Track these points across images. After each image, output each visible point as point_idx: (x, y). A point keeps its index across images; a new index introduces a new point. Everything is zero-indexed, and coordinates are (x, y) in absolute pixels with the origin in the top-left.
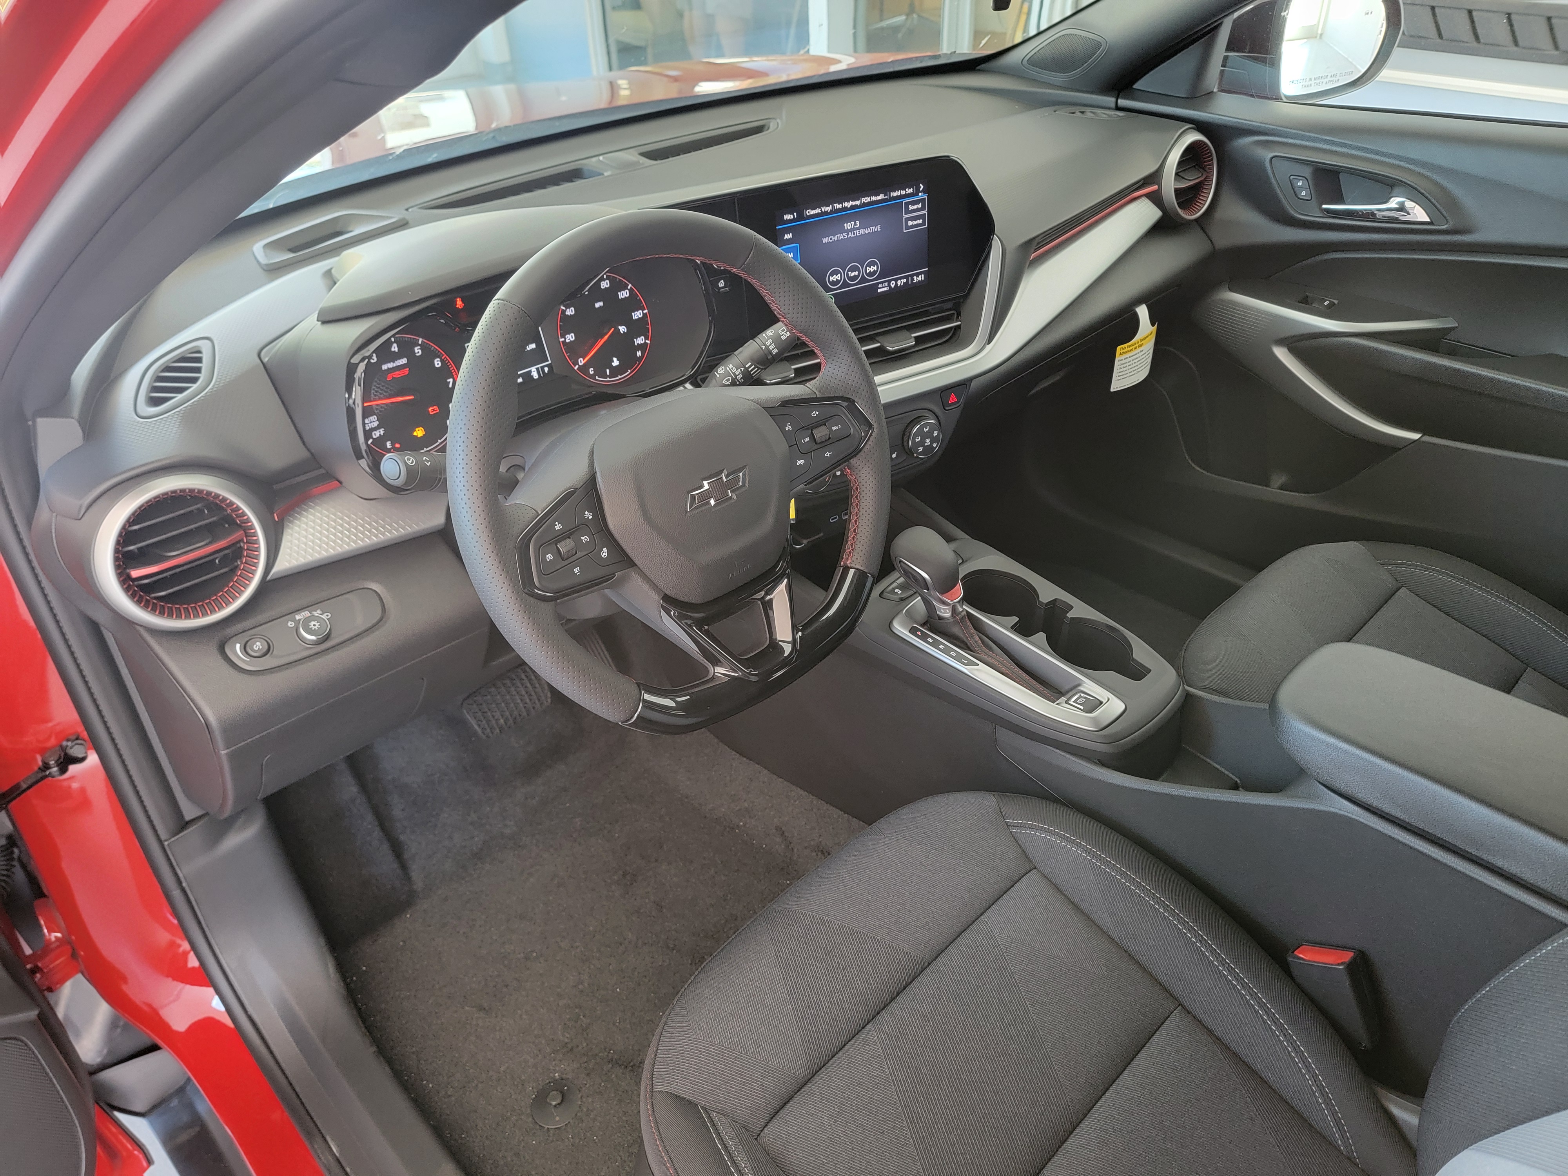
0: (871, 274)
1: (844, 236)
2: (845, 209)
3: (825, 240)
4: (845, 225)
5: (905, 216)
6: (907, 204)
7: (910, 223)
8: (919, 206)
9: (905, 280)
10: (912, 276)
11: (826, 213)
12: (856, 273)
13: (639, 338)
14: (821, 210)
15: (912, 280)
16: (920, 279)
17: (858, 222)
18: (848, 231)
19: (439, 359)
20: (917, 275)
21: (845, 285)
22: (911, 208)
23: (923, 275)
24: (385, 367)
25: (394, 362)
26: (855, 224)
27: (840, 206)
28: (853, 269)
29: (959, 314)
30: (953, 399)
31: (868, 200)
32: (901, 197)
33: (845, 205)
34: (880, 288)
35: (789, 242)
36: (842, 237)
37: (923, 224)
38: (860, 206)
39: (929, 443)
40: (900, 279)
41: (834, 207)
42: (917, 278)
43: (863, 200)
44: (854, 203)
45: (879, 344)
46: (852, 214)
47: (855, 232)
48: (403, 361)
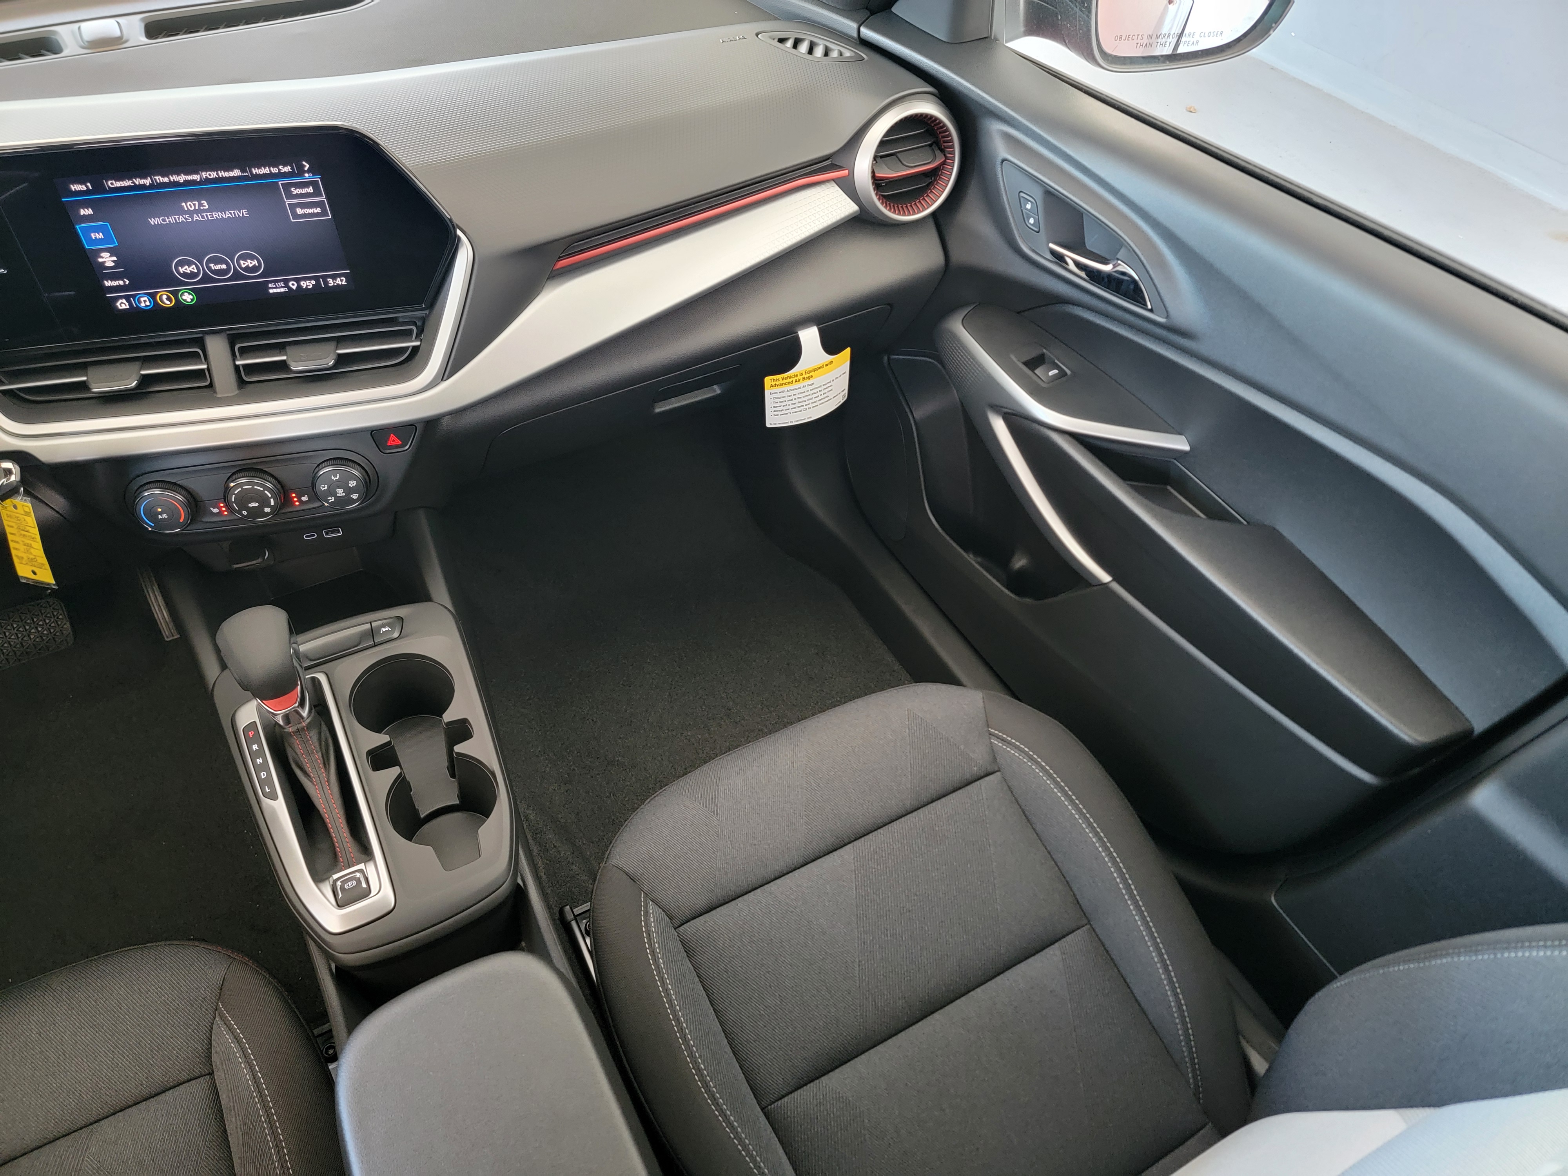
0: (247, 269)
1: (185, 219)
2: (176, 184)
3: (152, 221)
4: (184, 204)
5: (288, 202)
6: (287, 187)
7: (299, 211)
8: (310, 190)
9: (313, 282)
10: (325, 278)
11: (143, 187)
12: (224, 267)
14: (134, 183)
15: (326, 283)
16: (338, 281)
17: (205, 203)
18: (191, 213)
20: (334, 277)
21: (206, 279)
22: (295, 191)
23: (343, 279)
26: (200, 205)
27: (166, 180)
28: (217, 261)
29: (421, 331)
30: (393, 440)
31: (214, 175)
32: (271, 175)
33: (174, 178)
34: (272, 288)
35: (87, 218)
36: (184, 220)
37: (324, 213)
38: (201, 182)
39: (344, 494)
40: (305, 279)
41: (155, 179)
42: (334, 281)
43: (204, 175)
44: (190, 178)
45: (284, 358)
46: (191, 191)
47: (205, 214)
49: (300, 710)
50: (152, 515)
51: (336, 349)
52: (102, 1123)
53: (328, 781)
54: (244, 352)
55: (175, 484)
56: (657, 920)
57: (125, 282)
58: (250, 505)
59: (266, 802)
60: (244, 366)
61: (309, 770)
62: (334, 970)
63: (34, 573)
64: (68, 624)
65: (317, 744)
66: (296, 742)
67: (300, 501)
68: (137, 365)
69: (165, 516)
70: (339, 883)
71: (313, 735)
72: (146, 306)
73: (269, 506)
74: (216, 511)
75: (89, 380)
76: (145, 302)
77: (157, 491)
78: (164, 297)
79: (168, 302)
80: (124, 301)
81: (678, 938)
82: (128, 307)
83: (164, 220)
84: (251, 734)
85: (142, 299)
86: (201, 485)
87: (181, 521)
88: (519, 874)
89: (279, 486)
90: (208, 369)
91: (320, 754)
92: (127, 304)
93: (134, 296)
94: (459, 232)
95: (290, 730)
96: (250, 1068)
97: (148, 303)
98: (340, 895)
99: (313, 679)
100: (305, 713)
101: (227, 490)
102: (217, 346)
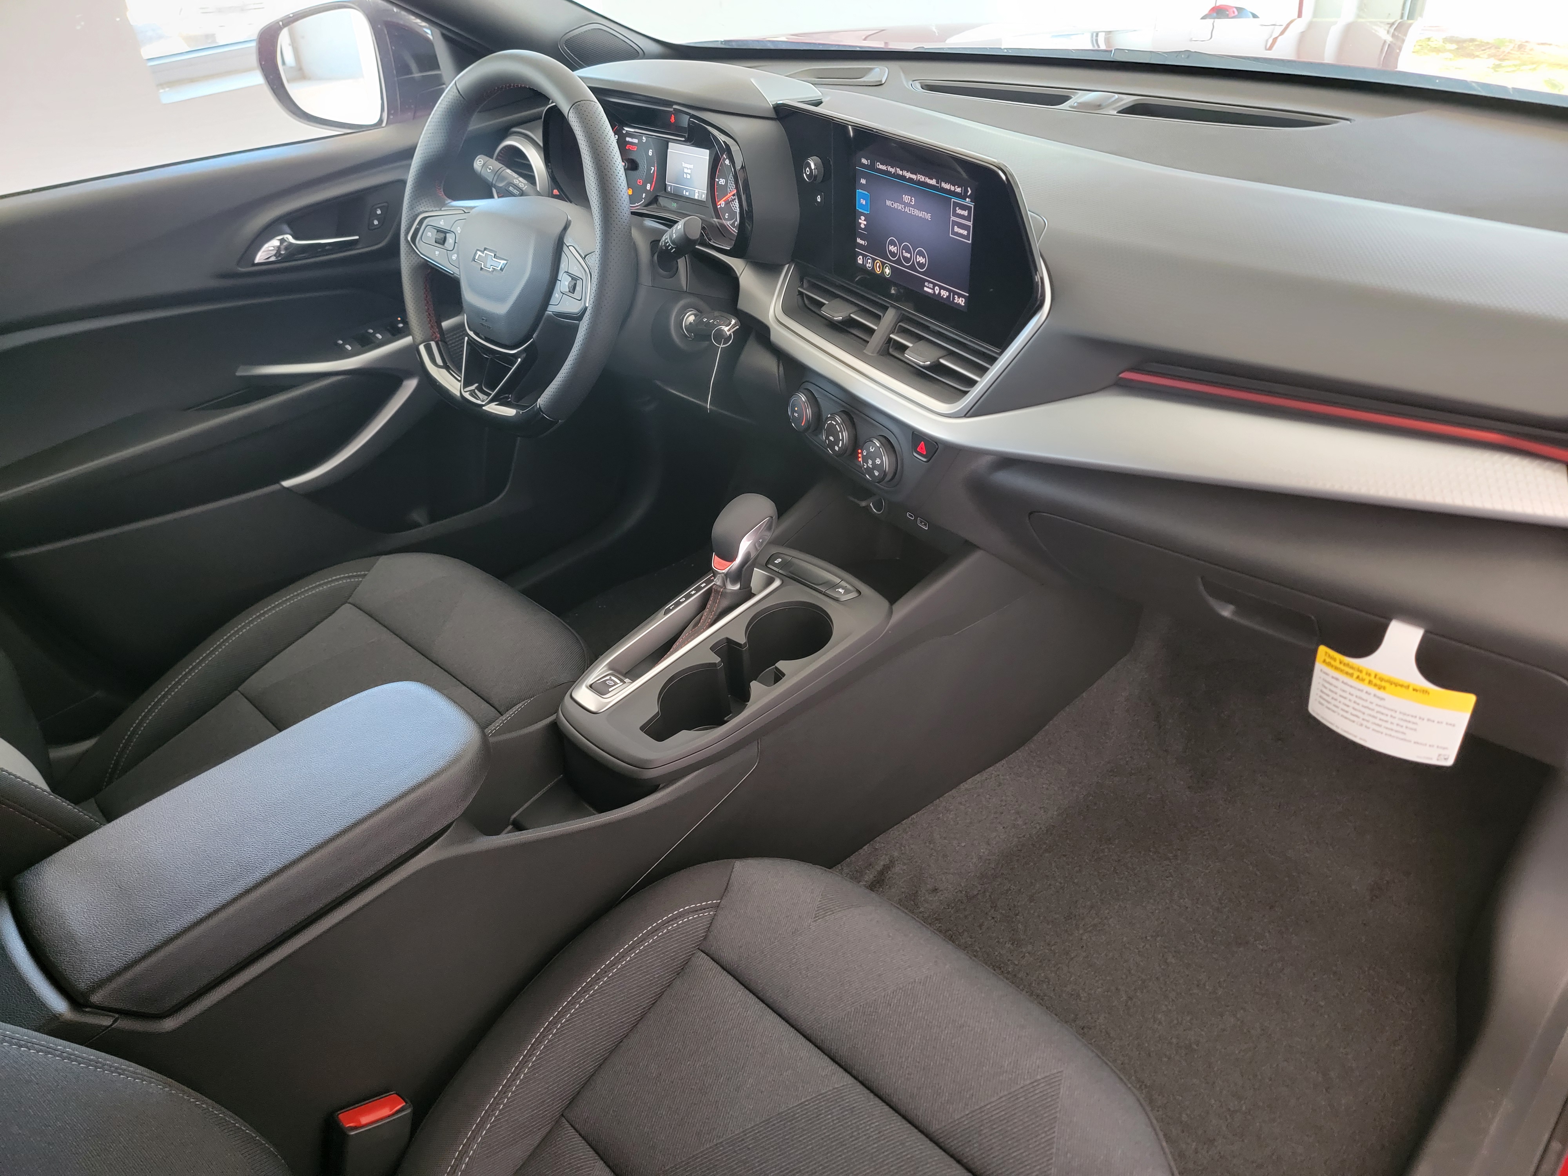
0: (918, 264)
1: (902, 208)
2: (905, 178)
3: (888, 203)
4: (904, 196)
6: (955, 205)
7: (956, 229)
8: (966, 213)
9: (947, 294)
10: (955, 293)
11: (890, 174)
12: (909, 255)
14: (887, 168)
15: (954, 298)
16: (960, 301)
17: (913, 199)
18: (905, 205)
19: (652, 148)
20: (959, 296)
21: (899, 261)
22: (958, 211)
23: (963, 300)
26: (911, 200)
27: (902, 173)
28: (908, 249)
30: (923, 448)
31: (923, 179)
32: (949, 192)
33: (905, 173)
34: (926, 287)
35: (863, 187)
37: (968, 237)
38: (916, 182)
39: (872, 466)
40: (945, 289)
41: (897, 171)
43: (919, 177)
44: (912, 176)
45: (910, 345)
46: (910, 187)
47: (911, 209)
48: (636, 141)
50: (793, 412)
51: (940, 358)
54: (900, 330)
55: (815, 398)
56: (696, 923)
58: (830, 438)
60: (893, 340)
61: (701, 620)
65: (720, 610)
67: (861, 458)
68: (855, 309)
69: (797, 415)
70: (610, 677)
73: (837, 445)
75: (827, 305)
77: (804, 397)
78: (878, 264)
80: (861, 257)
82: (862, 263)
83: (893, 205)
87: (804, 424)
89: (853, 437)
90: (875, 330)
92: (862, 261)
93: (866, 256)
98: (600, 683)
102: (890, 316)
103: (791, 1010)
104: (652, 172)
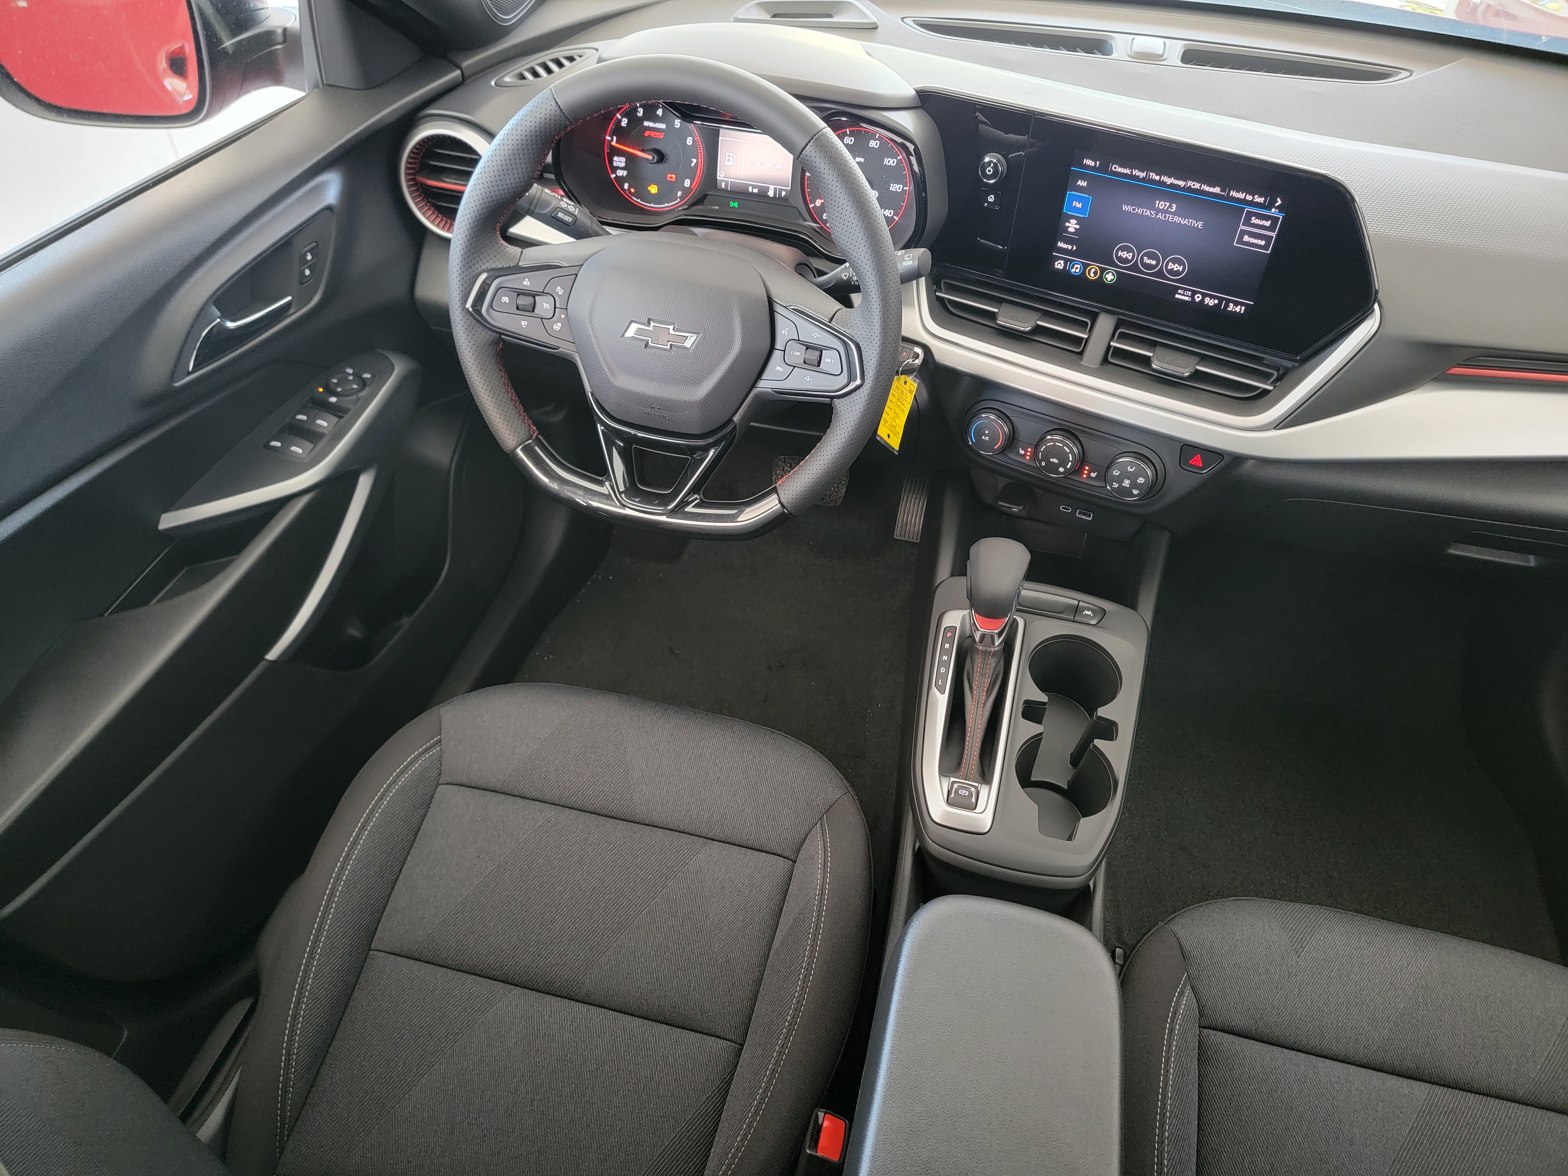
0: (1171, 272)
1: (1151, 214)
2: (1163, 184)
3: (1125, 208)
4: (1157, 202)
5: (1242, 227)
6: (1250, 215)
7: (1246, 238)
8: (1268, 224)
9: (1216, 301)
10: (1230, 301)
11: (1137, 178)
12: (1154, 263)
13: (887, 211)
14: (1132, 172)
15: (1227, 306)
16: (1238, 309)
17: (1174, 206)
18: (1158, 211)
19: (692, 139)
20: (1236, 304)
21: (1135, 268)
22: (1254, 220)
23: (1243, 308)
24: (646, 124)
25: (655, 123)
26: (1170, 207)
27: (1157, 178)
28: (1151, 256)
29: (1280, 379)
30: (1198, 460)
31: (1197, 186)
32: (1244, 201)
33: (1165, 179)
34: (1180, 294)
35: (1081, 189)
36: (1149, 214)
37: (1265, 247)
38: (1184, 189)
39: (1128, 486)
40: (1211, 297)
41: (1150, 175)
42: (1234, 307)
43: (1190, 183)
44: (1177, 182)
45: (1151, 354)
46: (1171, 193)
47: (1168, 215)
48: (662, 126)
49: (996, 637)
50: (979, 433)
51: (1198, 364)
52: (715, 843)
53: (984, 704)
54: (1123, 337)
55: (1008, 417)
56: (1188, 1006)
57: (1073, 248)
58: (1051, 460)
59: (934, 690)
60: (1115, 348)
61: (975, 687)
62: (916, 849)
63: (889, 436)
64: (845, 490)
65: (992, 671)
66: (978, 659)
67: (1088, 474)
68: (1038, 315)
69: (987, 438)
70: (956, 786)
71: (992, 662)
72: (1075, 272)
73: (1065, 467)
74: (1022, 452)
75: (999, 313)
76: (1076, 269)
77: (992, 417)
78: (1093, 270)
79: (1092, 275)
80: (1062, 262)
81: (1198, 1037)
82: (1062, 268)
83: (1134, 210)
84: (949, 634)
85: (1076, 266)
86: (1026, 428)
87: (995, 448)
88: (1094, 878)
89: (1081, 455)
90: (1087, 340)
91: (989, 680)
92: (1063, 265)
93: (1072, 261)
94: (1376, 306)
95: (981, 648)
96: (823, 877)
97: (1077, 271)
98: (952, 796)
99: (1015, 620)
100: (997, 643)
101: (1042, 439)
102: (1105, 324)
103: (1336, 1048)
104: (693, 165)
